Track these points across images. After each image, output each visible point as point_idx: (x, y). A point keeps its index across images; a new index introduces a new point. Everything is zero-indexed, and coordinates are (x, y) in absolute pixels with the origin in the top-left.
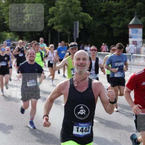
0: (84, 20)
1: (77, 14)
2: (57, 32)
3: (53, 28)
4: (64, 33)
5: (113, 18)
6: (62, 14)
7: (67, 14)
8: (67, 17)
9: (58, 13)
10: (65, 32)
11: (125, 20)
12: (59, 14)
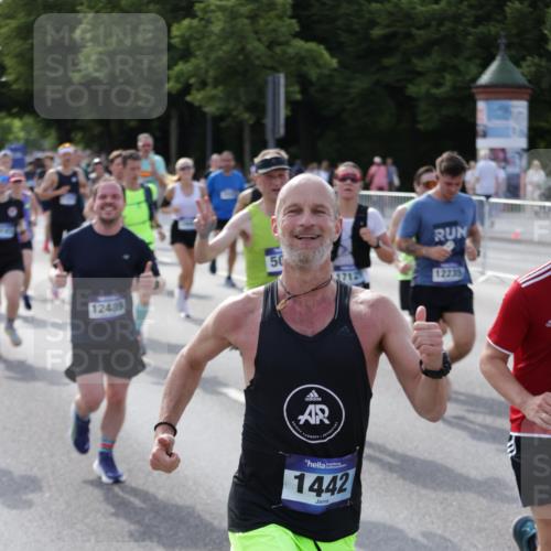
0: (305, 68)
1: (279, 44)
2: (204, 114)
3: (189, 98)
4: (230, 120)
5: (415, 61)
6: (221, 44)
7: (238, 47)
8: (241, 57)
9: (207, 43)
10: (235, 113)
11: (462, 68)
12: (212, 48)
